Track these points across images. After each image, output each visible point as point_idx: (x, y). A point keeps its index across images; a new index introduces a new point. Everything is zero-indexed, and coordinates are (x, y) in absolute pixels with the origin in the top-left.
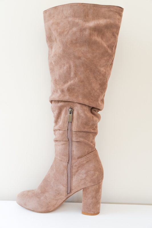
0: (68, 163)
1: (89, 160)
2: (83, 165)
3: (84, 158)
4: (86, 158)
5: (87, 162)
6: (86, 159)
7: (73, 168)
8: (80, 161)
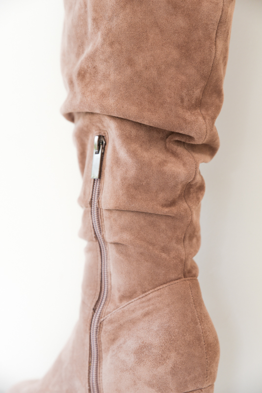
0: (94, 310)
1: (151, 307)
2: (133, 322)
3: (139, 301)
4: (144, 299)
5: (146, 314)
6: (143, 302)
7: (104, 327)
8: (126, 308)
